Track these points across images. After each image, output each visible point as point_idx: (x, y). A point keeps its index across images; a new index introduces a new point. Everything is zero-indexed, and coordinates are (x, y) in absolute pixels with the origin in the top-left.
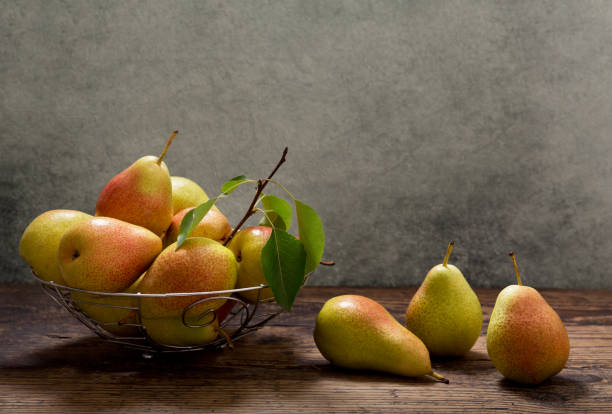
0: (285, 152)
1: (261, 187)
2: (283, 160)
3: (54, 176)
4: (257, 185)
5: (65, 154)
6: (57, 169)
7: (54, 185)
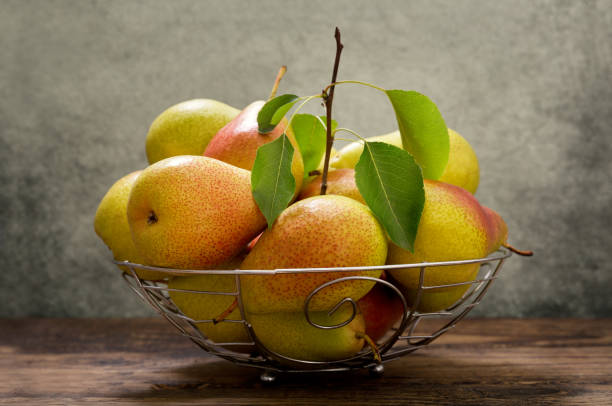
0: (337, 35)
1: (328, 100)
2: (340, 48)
3: (82, 168)
4: (322, 101)
5: (98, 140)
6: (87, 160)
7: (83, 180)
